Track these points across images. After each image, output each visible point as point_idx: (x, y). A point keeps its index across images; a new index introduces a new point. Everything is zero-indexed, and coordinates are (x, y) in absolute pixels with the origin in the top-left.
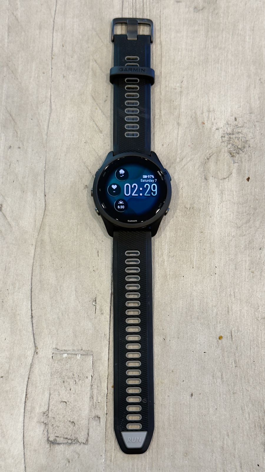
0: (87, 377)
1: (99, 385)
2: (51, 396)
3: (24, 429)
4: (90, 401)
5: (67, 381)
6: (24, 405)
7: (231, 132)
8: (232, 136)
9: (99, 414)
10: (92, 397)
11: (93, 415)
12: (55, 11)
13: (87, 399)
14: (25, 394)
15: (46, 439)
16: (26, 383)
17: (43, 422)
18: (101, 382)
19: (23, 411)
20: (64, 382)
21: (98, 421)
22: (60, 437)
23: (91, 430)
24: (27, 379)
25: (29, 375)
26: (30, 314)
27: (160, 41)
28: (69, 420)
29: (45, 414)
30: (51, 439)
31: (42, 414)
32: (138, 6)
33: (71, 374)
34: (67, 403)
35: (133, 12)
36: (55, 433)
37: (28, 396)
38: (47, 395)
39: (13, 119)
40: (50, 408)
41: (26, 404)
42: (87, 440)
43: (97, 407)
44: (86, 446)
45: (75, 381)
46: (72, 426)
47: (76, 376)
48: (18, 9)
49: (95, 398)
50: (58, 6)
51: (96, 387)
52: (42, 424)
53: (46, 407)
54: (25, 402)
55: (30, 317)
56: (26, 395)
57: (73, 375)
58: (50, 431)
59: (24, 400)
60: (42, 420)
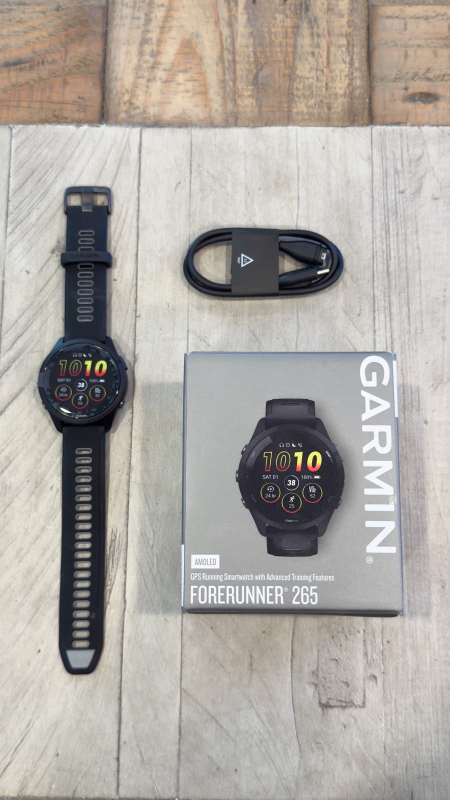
0: (359, 632)
1: (373, 640)
2: (320, 653)
3: (292, 691)
4: (364, 658)
5: (336, 636)
6: (290, 663)
9: (375, 673)
10: (366, 654)
11: (369, 674)
12: (298, 215)
13: (360, 656)
14: (291, 650)
15: (317, 702)
16: (291, 638)
17: (313, 683)
18: (374, 636)
19: (290, 670)
20: (333, 637)
21: (375, 681)
22: (334, 699)
23: (367, 691)
24: (291, 634)
25: (294, 629)
27: (418, 245)
28: (342, 680)
29: (315, 673)
30: (324, 701)
31: (311, 674)
32: (390, 206)
33: (340, 629)
34: (339, 661)
35: (385, 212)
36: (327, 694)
37: (294, 653)
38: (315, 653)
39: (256, 339)
40: (320, 666)
41: (293, 662)
42: (364, 703)
43: (372, 664)
44: (363, 710)
45: (346, 636)
46: (344, 686)
47: (346, 630)
48: (255, 214)
49: (369, 655)
50: (300, 209)
51: (370, 642)
52: (312, 685)
53: (315, 666)
54: (292, 660)
56: (292, 652)
57: (343, 629)
58: (322, 692)
59: (290, 658)
60: (312, 681)
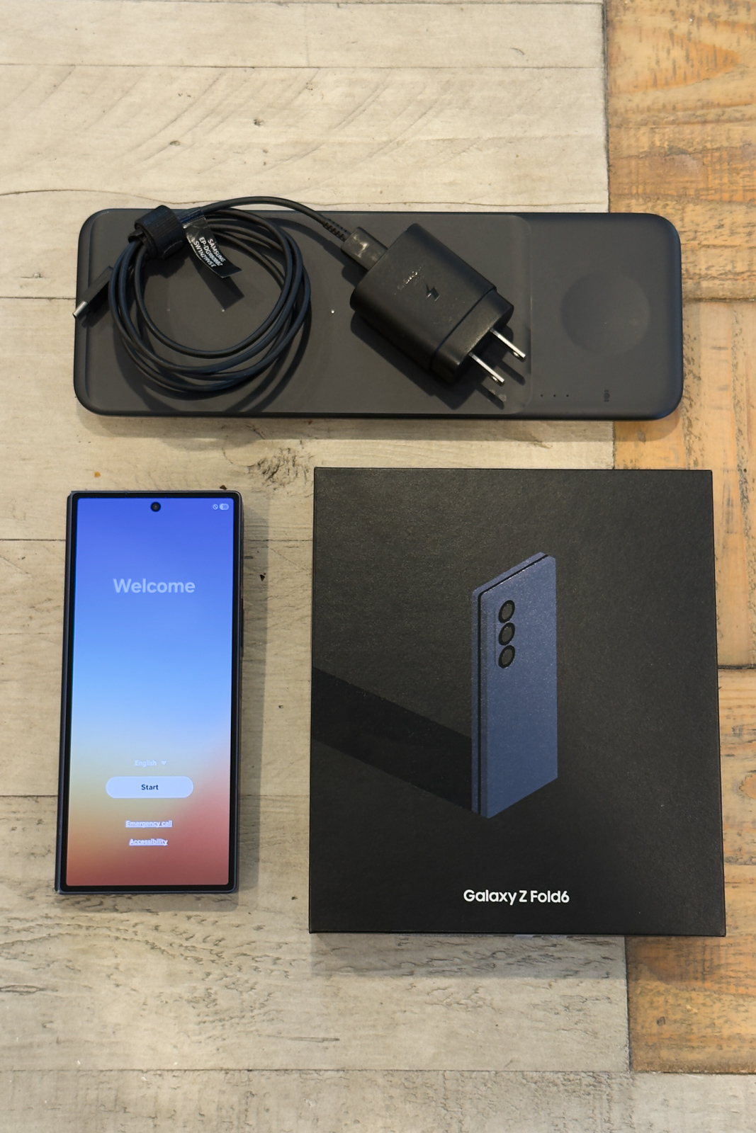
7: (296, 463)
8: (291, 463)
26: (21, 190)
39: (309, 152)
55: (17, 191)
